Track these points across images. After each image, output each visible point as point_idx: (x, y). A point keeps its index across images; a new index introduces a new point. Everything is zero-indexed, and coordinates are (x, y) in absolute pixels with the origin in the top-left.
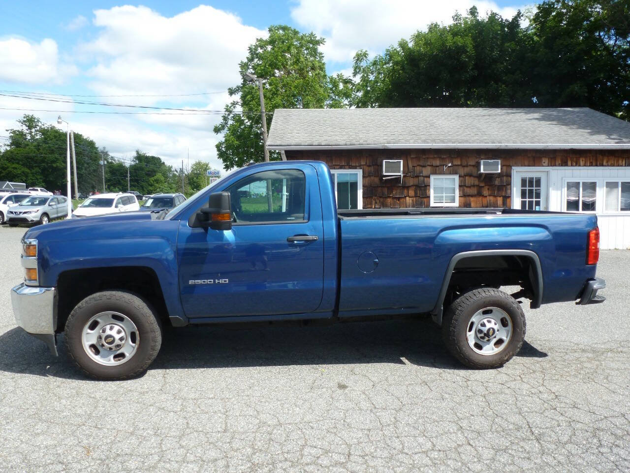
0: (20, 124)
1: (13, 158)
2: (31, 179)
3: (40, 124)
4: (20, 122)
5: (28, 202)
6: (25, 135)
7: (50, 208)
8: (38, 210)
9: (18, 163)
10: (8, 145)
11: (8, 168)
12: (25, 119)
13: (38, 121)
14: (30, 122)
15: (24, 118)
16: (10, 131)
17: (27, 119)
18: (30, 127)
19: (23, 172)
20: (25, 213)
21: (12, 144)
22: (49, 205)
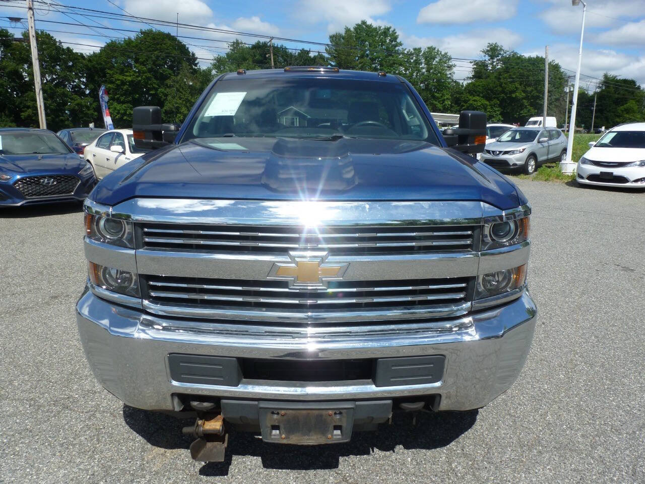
0: (484, 54)
1: (474, 91)
2: (489, 111)
3: (502, 53)
4: (483, 52)
5: (508, 136)
6: (487, 66)
7: (540, 145)
8: (524, 150)
9: (478, 96)
10: (471, 78)
11: (469, 100)
12: (489, 49)
13: (501, 49)
14: (493, 51)
15: (488, 47)
16: (473, 64)
17: (491, 49)
18: (492, 57)
19: (482, 104)
20: (506, 153)
21: (474, 77)
22: (539, 142)
